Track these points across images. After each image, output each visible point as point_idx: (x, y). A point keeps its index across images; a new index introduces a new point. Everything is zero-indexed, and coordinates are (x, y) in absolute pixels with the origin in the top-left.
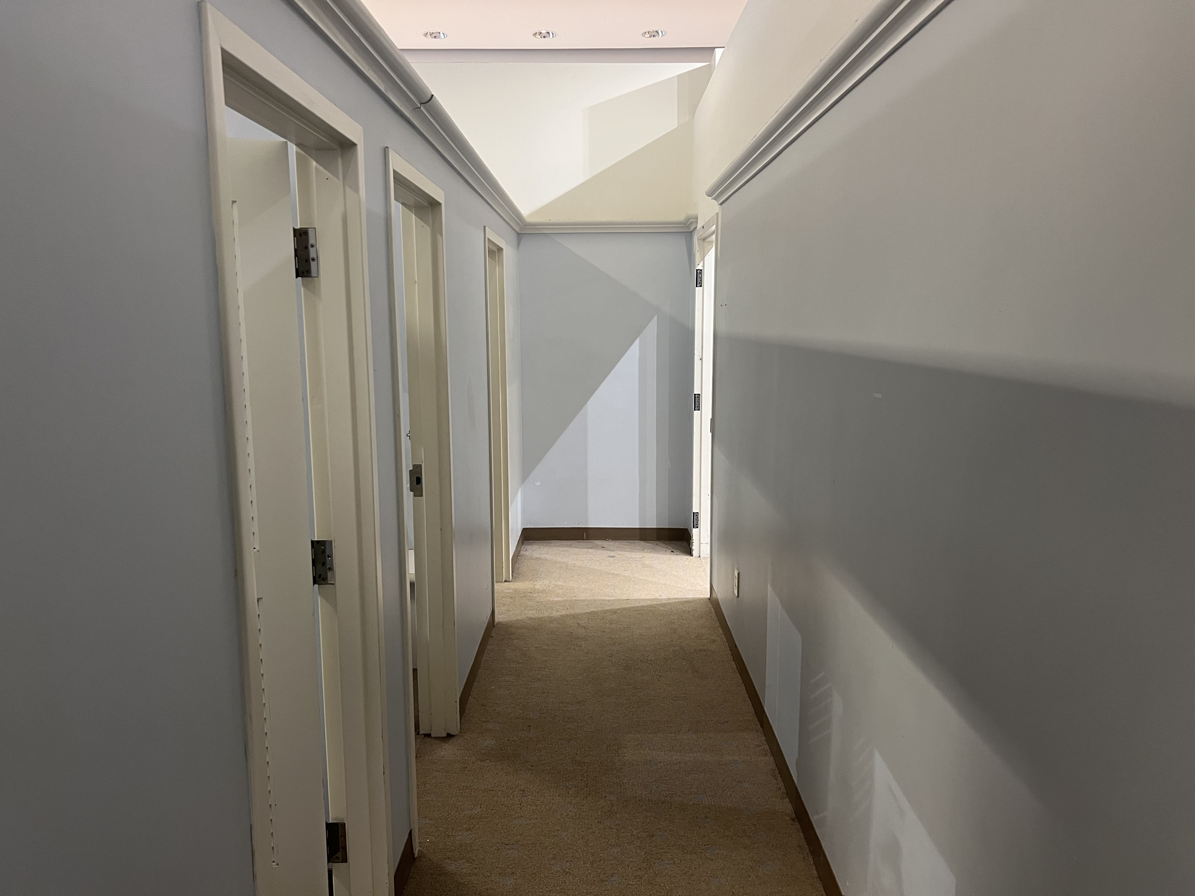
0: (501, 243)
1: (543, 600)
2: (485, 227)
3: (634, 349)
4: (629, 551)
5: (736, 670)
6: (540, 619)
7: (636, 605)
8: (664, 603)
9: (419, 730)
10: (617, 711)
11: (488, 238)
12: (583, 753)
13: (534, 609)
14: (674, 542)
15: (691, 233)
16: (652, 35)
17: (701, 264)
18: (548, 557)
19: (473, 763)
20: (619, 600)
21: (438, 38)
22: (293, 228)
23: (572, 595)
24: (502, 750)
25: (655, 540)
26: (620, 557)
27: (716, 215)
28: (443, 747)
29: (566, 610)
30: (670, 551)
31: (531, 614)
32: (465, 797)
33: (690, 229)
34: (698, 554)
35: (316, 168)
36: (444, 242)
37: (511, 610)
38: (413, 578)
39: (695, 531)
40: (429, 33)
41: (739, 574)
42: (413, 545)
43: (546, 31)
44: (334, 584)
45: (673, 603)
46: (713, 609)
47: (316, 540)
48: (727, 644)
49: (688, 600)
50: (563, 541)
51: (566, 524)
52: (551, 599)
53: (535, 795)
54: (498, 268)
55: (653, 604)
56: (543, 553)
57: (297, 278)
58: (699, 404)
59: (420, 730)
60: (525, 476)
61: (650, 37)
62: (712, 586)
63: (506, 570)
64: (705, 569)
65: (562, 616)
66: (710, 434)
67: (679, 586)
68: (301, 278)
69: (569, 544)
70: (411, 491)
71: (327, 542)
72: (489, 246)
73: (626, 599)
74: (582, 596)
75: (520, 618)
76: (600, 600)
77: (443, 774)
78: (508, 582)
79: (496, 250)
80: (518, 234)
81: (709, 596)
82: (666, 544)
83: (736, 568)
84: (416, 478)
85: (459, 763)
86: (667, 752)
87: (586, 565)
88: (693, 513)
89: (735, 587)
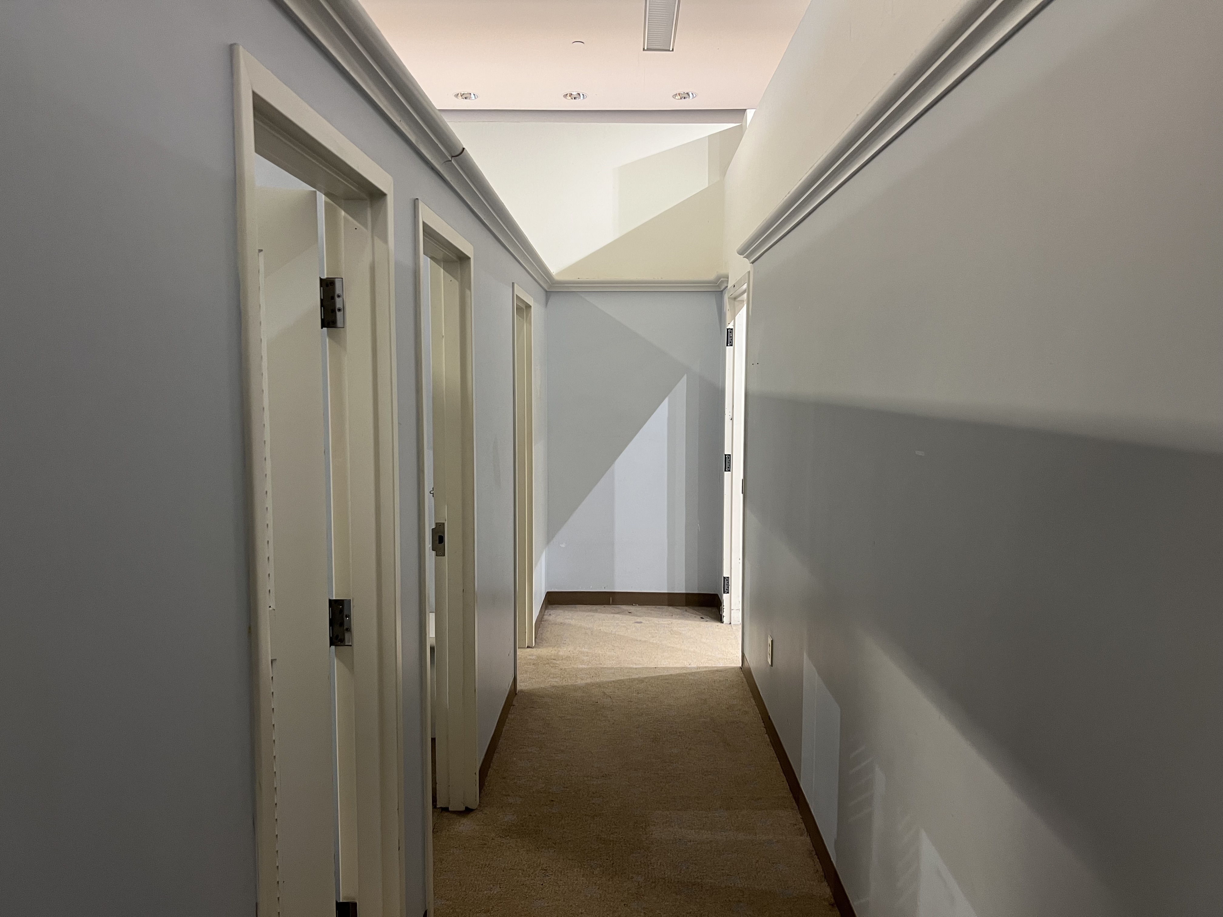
0: (530, 301)
1: (567, 667)
2: (513, 283)
3: (663, 409)
4: (656, 617)
5: (770, 743)
6: (564, 687)
7: (664, 674)
8: (693, 671)
9: (436, 803)
10: (645, 786)
11: (516, 295)
12: (608, 830)
13: (558, 677)
14: (703, 608)
15: (720, 294)
16: (682, 97)
17: (732, 323)
18: (573, 622)
19: (492, 839)
20: (647, 668)
21: (469, 99)
22: (320, 278)
23: (598, 663)
24: (523, 826)
25: (683, 606)
26: (647, 624)
27: (747, 273)
28: (461, 822)
29: (591, 678)
30: (699, 617)
31: (555, 682)
32: (484, 876)
33: (721, 289)
34: (729, 620)
35: (345, 218)
36: (473, 295)
37: (534, 677)
38: (433, 642)
39: (725, 597)
40: (459, 94)
41: (772, 641)
42: (434, 607)
43: (577, 93)
44: (351, 646)
45: (702, 672)
46: (745, 680)
47: (334, 598)
48: (760, 715)
49: (718, 669)
50: (588, 605)
51: (592, 588)
52: (575, 666)
53: (558, 875)
54: (526, 325)
55: (681, 672)
56: (567, 619)
57: (322, 328)
58: (730, 465)
59: (438, 803)
60: (550, 536)
61: (681, 99)
62: (744, 654)
63: (529, 636)
64: (736, 637)
65: (587, 684)
66: (742, 495)
67: (710, 654)
68: (326, 328)
69: (594, 609)
70: (433, 550)
71: (345, 601)
72: (517, 303)
73: (654, 668)
74: (609, 664)
75: (543, 686)
76: (626, 668)
77: (461, 851)
78: (531, 648)
79: (524, 308)
80: (546, 291)
81: (741, 665)
82: (695, 610)
83: (769, 636)
84: (438, 538)
85: (478, 839)
86: (698, 830)
87: (612, 631)
88: (724, 577)
89: (768, 656)
